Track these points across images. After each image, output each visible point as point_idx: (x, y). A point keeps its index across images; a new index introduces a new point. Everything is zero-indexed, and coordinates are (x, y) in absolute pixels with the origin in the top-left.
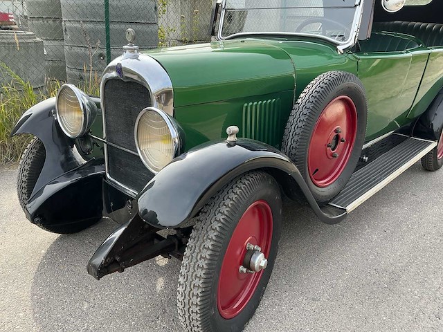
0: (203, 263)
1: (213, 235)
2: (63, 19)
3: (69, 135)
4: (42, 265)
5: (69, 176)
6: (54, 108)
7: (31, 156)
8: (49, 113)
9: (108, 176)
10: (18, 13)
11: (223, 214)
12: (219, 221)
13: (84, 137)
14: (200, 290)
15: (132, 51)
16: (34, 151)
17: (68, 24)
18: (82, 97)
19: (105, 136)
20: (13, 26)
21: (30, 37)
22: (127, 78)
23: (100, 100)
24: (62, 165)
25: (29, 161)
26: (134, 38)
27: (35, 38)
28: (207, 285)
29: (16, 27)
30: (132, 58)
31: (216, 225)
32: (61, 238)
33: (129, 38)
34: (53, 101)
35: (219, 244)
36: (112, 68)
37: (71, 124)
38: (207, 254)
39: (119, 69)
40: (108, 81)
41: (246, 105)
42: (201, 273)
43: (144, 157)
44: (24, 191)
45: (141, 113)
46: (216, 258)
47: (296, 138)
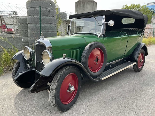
0: (55, 86)
1: (58, 79)
2: (28, 30)
3: (26, 59)
4: (17, 96)
5: (26, 70)
6: (23, 53)
7: (16, 65)
8: (21, 54)
9: (36, 70)
10: (15, 29)
11: (61, 74)
12: (60, 76)
13: (30, 60)
14: (54, 93)
15: (42, 37)
16: (17, 64)
17: (30, 32)
18: (30, 50)
19: (36, 59)
20: (13, 33)
21: (18, 35)
22: (41, 44)
23: (35, 51)
24: (24, 67)
25: (16, 67)
26: (43, 35)
27: (20, 36)
28: (56, 91)
29: (14, 33)
30: (42, 39)
31: (59, 77)
32: (23, 89)
33: (42, 35)
34: (23, 51)
35: (59, 82)
36: (37, 42)
37: (27, 57)
38: (56, 84)
39: (39, 42)
40: (37, 45)
41: (72, 50)
42: (55, 88)
43: (44, 63)
44: (14, 73)
45: (43, 52)
46: (59, 85)
47: (84, 58)
